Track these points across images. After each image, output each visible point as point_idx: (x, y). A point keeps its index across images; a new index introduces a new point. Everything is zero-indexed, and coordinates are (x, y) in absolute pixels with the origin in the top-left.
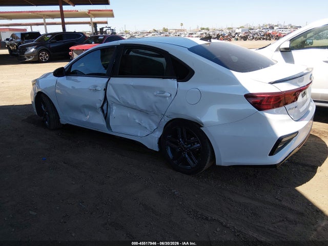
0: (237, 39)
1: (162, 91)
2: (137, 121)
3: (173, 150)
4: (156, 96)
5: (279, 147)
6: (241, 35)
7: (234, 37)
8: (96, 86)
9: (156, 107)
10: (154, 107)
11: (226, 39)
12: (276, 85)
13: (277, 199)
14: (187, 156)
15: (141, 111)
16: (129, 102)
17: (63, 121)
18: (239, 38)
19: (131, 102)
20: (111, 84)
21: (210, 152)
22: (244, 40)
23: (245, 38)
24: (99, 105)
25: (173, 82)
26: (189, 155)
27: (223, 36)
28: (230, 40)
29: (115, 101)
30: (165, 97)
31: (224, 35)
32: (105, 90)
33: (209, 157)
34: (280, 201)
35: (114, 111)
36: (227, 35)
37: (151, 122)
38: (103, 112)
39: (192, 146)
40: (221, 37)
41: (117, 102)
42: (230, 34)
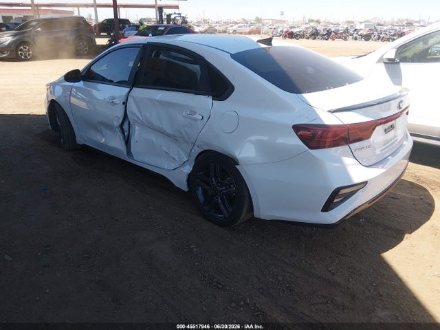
0: (356, 39)
1: (192, 111)
2: (164, 149)
3: (204, 192)
4: (184, 117)
5: (335, 201)
6: (361, 32)
7: (352, 35)
8: (114, 98)
9: (185, 132)
10: (183, 132)
11: (340, 38)
12: (337, 114)
13: (330, 271)
14: (219, 201)
15: (169, 136)
16: (153, 122)
17: (80, 140)
18: (358, 37)
19: (156, 123)
20: (132, 97)
21: (247, 199)
22: (366, 40)
23: (367, 37)
24: (117, 123)
25: (206, 100)
26: (222, 200)
27: (336, 33)
28: (345, 39)
29: (136, 119)
30: (196, 120)
31: (338, 30)
32: (125, 103)
33: (246, 206)
34: (333, 274)
35: (136, 132)
36: (341, 31)
37: (180, 150)
38: (123, 133)
39: (227, 188)
40: (332, 33)
41: (140, 122)
42: (347, 31)
